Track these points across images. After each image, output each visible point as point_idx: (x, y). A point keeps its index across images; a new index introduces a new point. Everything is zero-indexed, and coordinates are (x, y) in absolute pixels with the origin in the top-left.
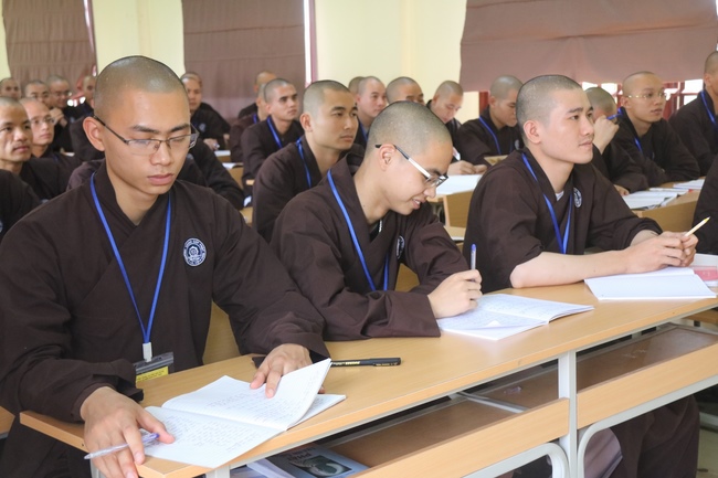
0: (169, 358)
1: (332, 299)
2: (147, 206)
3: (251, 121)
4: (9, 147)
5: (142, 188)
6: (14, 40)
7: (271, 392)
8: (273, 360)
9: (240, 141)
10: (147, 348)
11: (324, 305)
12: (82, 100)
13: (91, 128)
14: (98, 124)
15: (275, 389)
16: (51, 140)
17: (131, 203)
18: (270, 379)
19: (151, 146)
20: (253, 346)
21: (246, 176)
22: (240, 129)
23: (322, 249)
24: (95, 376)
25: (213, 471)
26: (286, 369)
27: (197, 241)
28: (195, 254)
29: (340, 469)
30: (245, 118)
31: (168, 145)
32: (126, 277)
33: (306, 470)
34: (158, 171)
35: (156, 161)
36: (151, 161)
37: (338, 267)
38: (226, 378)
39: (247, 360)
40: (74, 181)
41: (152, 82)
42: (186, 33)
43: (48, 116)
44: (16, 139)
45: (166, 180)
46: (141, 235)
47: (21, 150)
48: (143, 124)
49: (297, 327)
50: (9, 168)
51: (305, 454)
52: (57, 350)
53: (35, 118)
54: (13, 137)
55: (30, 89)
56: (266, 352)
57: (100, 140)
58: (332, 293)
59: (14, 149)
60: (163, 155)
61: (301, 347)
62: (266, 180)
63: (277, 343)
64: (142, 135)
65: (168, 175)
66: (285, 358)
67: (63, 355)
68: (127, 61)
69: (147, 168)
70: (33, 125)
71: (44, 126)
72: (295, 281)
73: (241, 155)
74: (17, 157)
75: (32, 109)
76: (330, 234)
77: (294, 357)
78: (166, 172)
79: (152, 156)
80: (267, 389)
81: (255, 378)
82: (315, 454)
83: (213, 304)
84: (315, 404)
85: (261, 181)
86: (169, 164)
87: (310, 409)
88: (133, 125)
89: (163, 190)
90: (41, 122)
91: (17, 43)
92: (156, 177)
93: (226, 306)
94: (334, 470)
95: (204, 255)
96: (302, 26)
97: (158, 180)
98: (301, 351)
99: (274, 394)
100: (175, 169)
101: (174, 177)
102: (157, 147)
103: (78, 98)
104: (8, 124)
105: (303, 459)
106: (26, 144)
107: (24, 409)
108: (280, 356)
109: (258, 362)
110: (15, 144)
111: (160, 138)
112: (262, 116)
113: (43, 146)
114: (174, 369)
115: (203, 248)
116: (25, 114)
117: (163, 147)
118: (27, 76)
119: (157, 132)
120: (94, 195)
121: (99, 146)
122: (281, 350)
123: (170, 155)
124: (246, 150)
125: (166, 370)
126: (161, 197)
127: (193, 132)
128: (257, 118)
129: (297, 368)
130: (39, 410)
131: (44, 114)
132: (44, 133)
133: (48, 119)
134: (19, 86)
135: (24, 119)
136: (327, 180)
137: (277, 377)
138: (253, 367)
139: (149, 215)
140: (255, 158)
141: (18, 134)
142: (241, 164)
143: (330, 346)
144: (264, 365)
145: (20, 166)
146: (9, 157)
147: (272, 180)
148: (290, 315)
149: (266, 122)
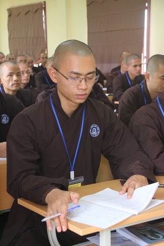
0: (82, 179)
1: (158, 156)
2: (74, 109)
3: (117, 74)
4: (11, 84)
5: (73, 100)
6: (12, 37)
7: (129, 196)
8: (130, 182)
9: (112, 83)
10: (72, 174)
11: (154, 159)
12: (40, 64)
13: (51, 73)
14: (55, 70)
15: (131, 195)
16: (28, 82)
17: (67, 107)
18: (129, 190)
19: (78, 81)
20: (120, 175)
21: (115, 99)
22: (112, 78)
23: (153, 132)
24: (52, 184)
25: (103, 230)
26: (136, 186)
27: (96, 126)
28: (95, 132)
29: (161, 237)
30: (114, 72)
31: (86, 81)
32: (64, 141)
33: (145, 235)
34: (80, 92)
35: (80, 88)
36: (77, 88)
37: (161, 141)
38: (108, 189)
39: (118, 182)
40: (39, 98)
41: (80, 52)
42: (89, 33)
43: (28, 71)
44: (14, 80)
45: (84, 97)
46: (72, 121)
47: (15, 85)
48: (75, 70)
49: (142, 168)
50: (11, 93)
51: (144, 228)
52: (35, 172)
53: (22, 71)
54: (12, 79)
55: (19, 59)
56: (127, 178)
57: (55, 78)
58: (157, 153)
59: (13, 85)
60: (83, 85)
61: (144, 177)
62: (125, 101)
63: (132, 174)
64: (74, 76)
65: (85, 94)
66: (136, 181)
67: (37, 174)
68: (69, 42)
69: (76, 91)
70: (22, 75)
71: (26, 75)
72: (141, 147)
73: (112, 89)
74: (14, 88)
75: (22, 67)
76: (157, 126)
77: (140, 181)
78: (84, 93)
79: (78, 85)
80: (128, 195)
81: (121, 190)
82: (149, 228)
83: (102, 155)
84: (151, 203)
85: (123, 102)
86: (85, 90)
87: (149, 205)
88: (71, 71)
89: (82, 101)
90: (25, 73)
91: (13, 38)
92: (80, 95)
93: (107, 157)
94: (159, 237)
95: (99, 132)
96: (143, 29)
97: (81, 96)
98: (144, 178)
99: (131, 197)
100: (88, 92)
101: (87, 95)
102: (81, 81)
103: (38, 64)
104: (11, 73)
105: (143, 230)
106: (18, 83)
107: (20, 197)
108: (134, 180)
109: (123, 183)
110: (13, 82)
111: (82, 77)
112: (122, 71)
113: (24, 84)
114: (84, 184)
115: (98, 129)
116: (19, 69)
117: (83, 81)
118: (17, 53)
119: (81, 75)
120: (52, 103)
121: (54, 81)
122: (134, 177)
123: (86, 85)
124: (115, 87)
125: (80, 184)
126: (81, 105)
127: (97, 75)
128: (120, 73)
129: (142, 186)
130: (26, 198)
131: (26, 70)
132: (25, 78)
133: (27, 72)
134: (14, 58)
135: (18, 71)
136: (157, 101)
137: (132, 189)
138: (120, 185)
139: (75, 112)
140: (119, 91)
141: (15, 78)
142: (112, 94)
143: (157, 178)
144: (126, 184)
145: (15, 93)
146: (10, 88)
147: (129, 101)
148: (138, 162)
149: (125, 74)
